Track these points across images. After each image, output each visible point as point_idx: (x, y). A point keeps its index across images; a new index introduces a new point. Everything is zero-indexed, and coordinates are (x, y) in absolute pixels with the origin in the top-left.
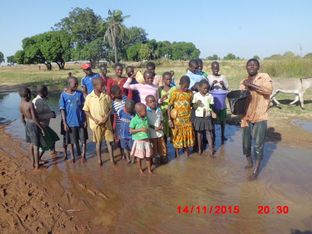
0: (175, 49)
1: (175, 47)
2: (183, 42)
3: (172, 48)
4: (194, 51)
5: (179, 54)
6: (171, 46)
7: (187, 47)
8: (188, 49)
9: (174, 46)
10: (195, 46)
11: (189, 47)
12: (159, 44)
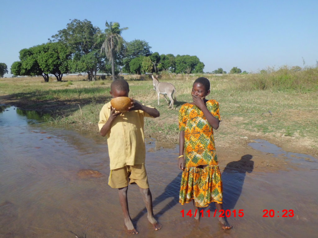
0: (178, 62)
1: (179, 60)
2: (187, 55)
3: (176, 61)
4: (198, 65)
5: (182, 68)
6: (175, 59)
7: (191, 61)
8: (191, 62)
9: (178, 59)
10: (199, 59)
11: (192, 61)
12: (162, 56)
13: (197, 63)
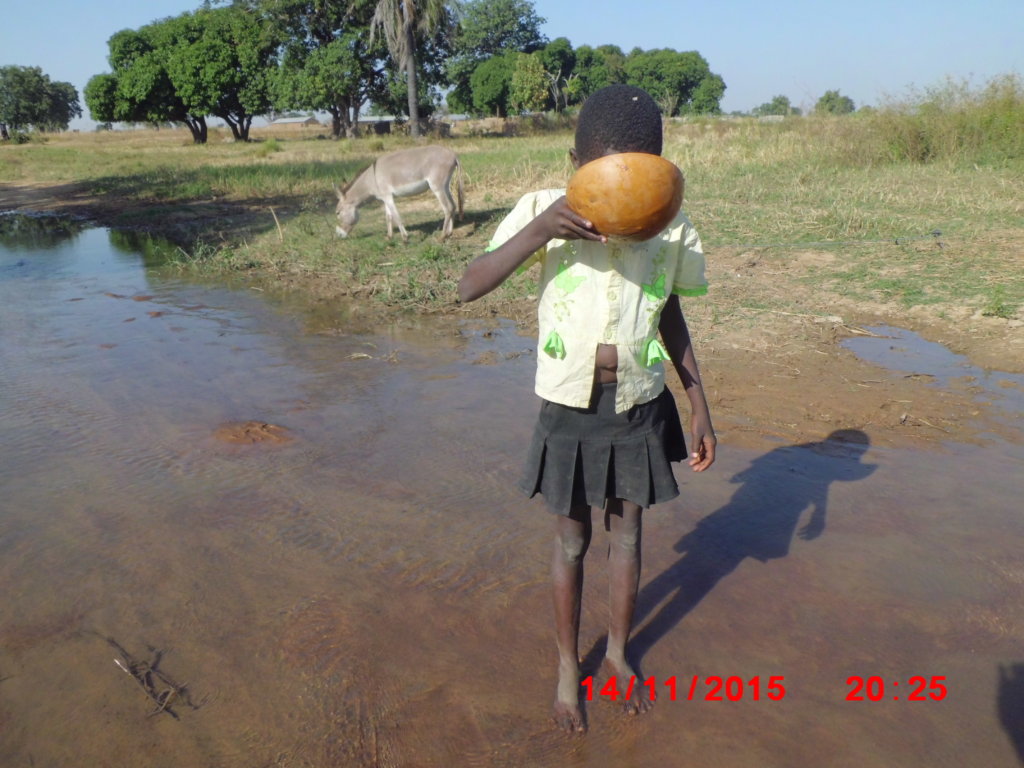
0: (636, 73)
1: (638, 68)
2: (667, 50)
3: (628, 72)
4: (704, 83)
6: (626, 65)
7: (680, 69)
8: (680, 74)
9: (634, 65)
10: (707, 65)
11: (685, 69)
12: (582, 53)
13: (700, 79)
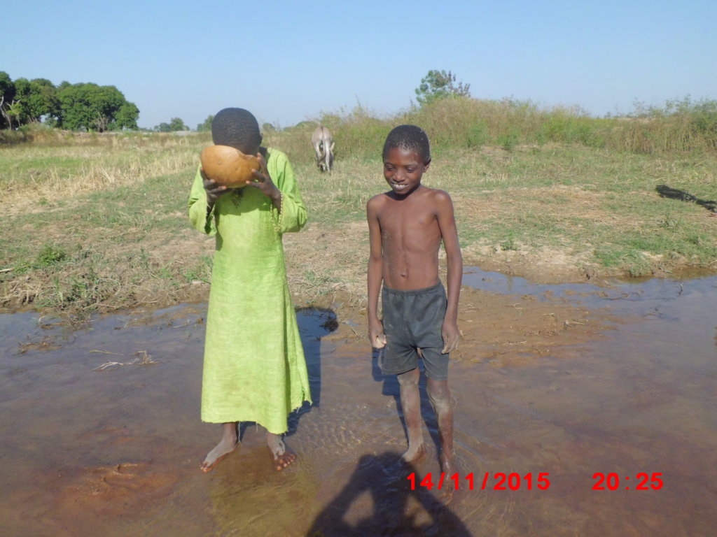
0: (68, 101)
1: (68, 97)
2: (90, 84)
3: (61, 99)
4: (123, 108)
5: (81, 116)
6: (58, 94)
7: (103, 98)
8: (104, 101)
9: (66, 94)
10: (123, 96)
11: (106, 98)
12: (20, 84)
13: (120, 106)
